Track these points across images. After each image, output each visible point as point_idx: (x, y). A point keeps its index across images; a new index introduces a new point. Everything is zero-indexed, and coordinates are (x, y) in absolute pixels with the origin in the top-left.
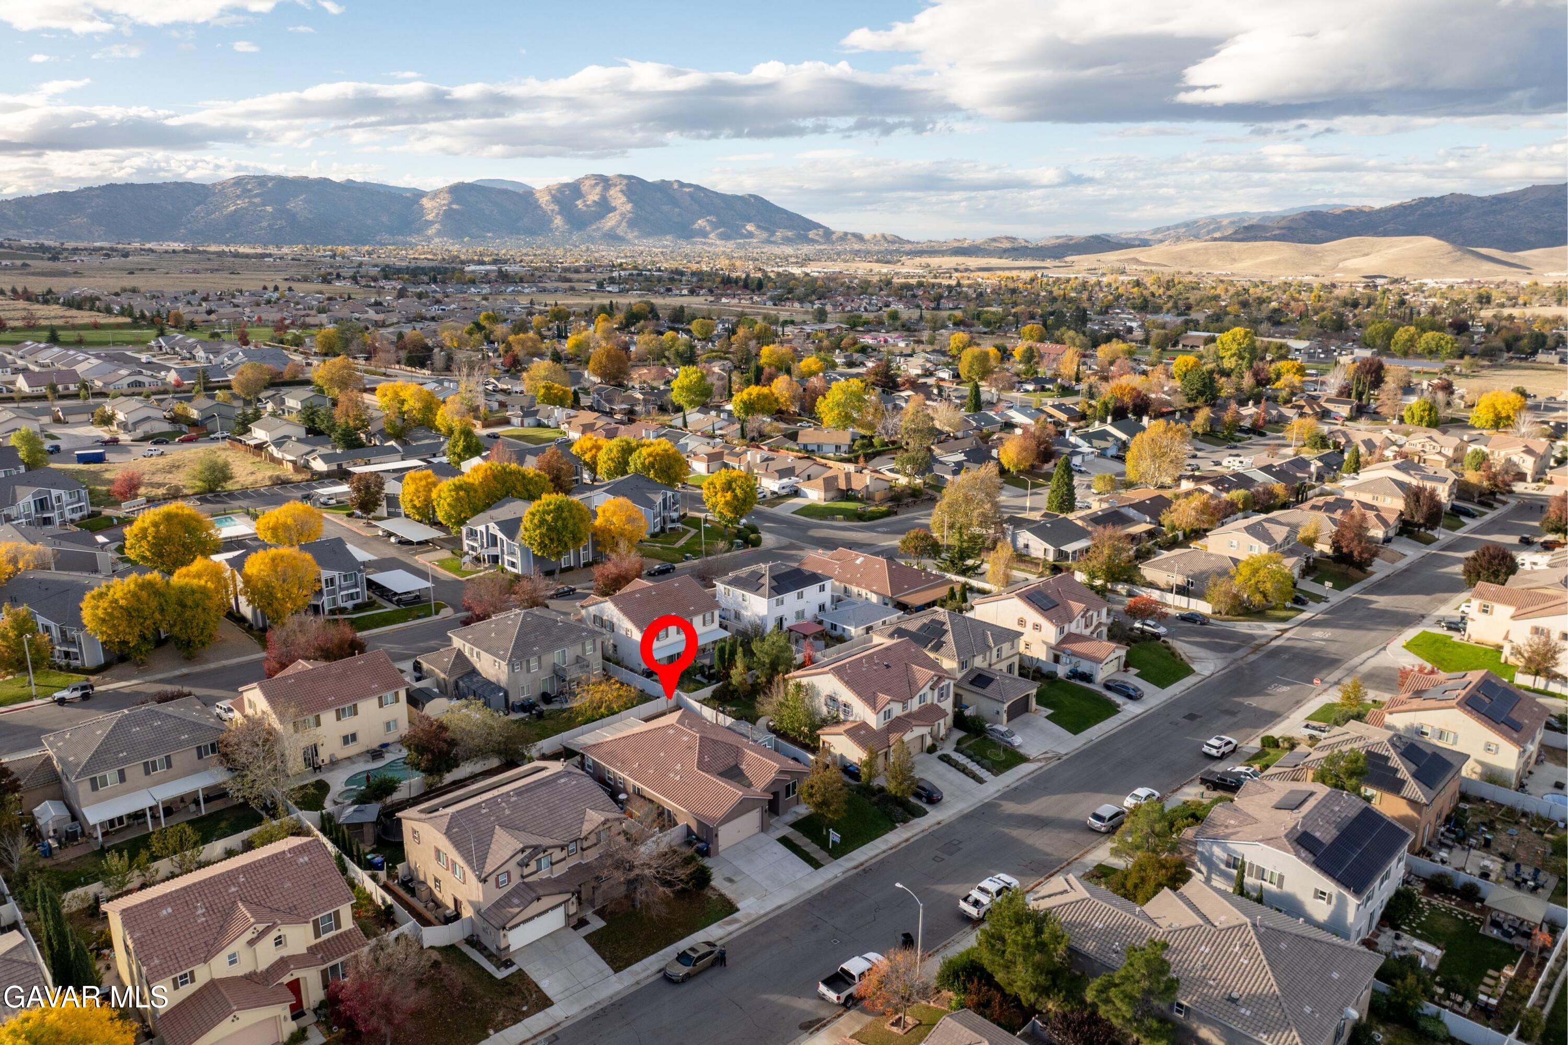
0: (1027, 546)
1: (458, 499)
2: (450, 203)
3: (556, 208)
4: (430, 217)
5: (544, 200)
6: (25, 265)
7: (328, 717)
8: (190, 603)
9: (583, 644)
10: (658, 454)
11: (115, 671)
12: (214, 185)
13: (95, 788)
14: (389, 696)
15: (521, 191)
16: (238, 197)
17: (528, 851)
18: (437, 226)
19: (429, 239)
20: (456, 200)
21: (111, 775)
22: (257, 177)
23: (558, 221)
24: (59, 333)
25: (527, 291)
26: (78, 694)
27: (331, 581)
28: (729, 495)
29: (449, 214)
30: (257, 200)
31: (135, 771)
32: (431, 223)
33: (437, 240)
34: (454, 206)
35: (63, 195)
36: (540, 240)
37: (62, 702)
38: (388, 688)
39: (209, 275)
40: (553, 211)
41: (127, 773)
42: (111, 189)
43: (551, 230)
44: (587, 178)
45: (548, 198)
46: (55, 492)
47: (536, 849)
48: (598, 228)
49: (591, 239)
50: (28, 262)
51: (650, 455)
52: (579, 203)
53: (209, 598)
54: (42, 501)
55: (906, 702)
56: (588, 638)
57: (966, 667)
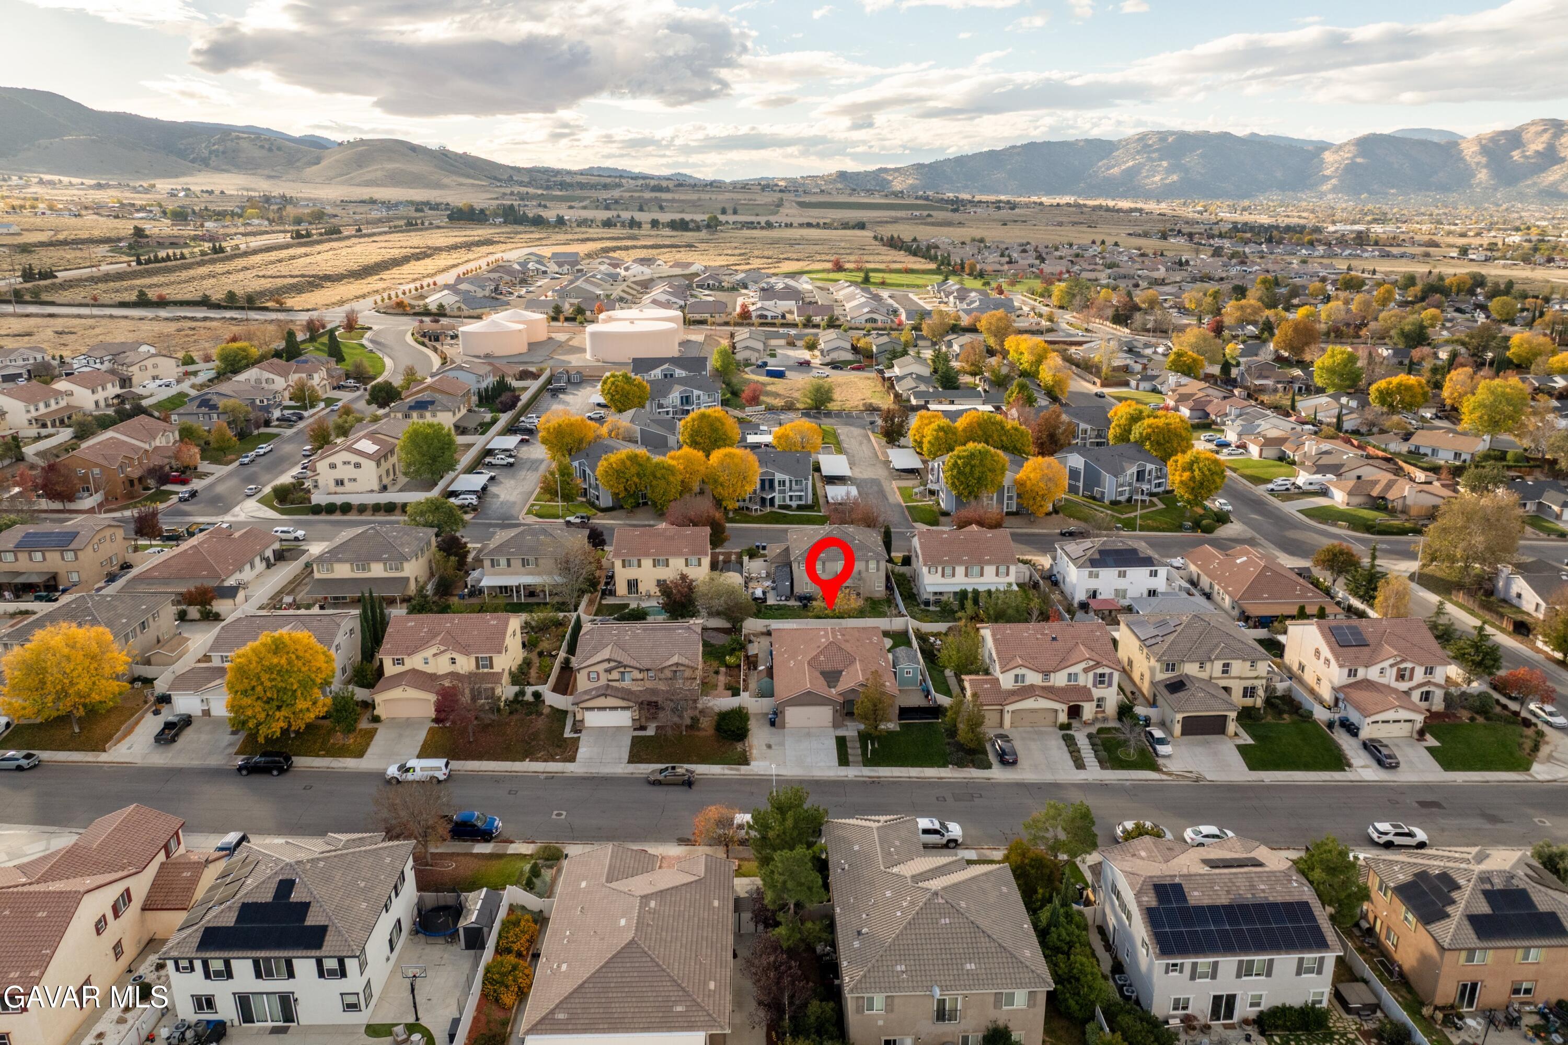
0: (1519, 596)
1: (937, 438)
2: (1355, 157)
3: (1484, 160)
4: (1328, 172)
5: (1470, 151)
6: (929, 216)
7: (647, 563)
8: (658, 475)
9: (867, 562)
10: (1157, 427)
11: (613, 513)
12: (1120, 141)
13: (493, 566)
14: (694, 560)
15: (1442, 140)
16: (1138, 152)
17: (613, 664)
18: (1334, 181)
19: (1322, 195)
20: (1362, 154)
21: (503, 562)
22: (1159, 133)
23: (1483, 175)
24: (871, 274)
25: (1366, 255)
26: (578, 520)
27: (782, 483)
28: (1186, 475)
29: (1351, 169)
30: (1155, 155)
31: (516, 563)
32: (1329, 178)
33: (1330, 196)
34: (1359, 160)
35: (991, 153)
36: (1453, 197)
37: (568, 523)
38: (694, 553)
39: (1070, 228)
40: (1478, 164)
41: (512, 562)
42: (1031, 147)
43: (1470, 186)
44: (1533, 123)
45: (1476, 148)
46: (696, 392)
47: (620, 664)
48: (1535, 184)
49: (1522, 197)
50: (931, 213)
51: (1150, 426)
52: (1516, 155)
53: (673, 474)
54: (687, 397)
55: (1046, 674)
56: (872, 558)
57: (1173, 670)
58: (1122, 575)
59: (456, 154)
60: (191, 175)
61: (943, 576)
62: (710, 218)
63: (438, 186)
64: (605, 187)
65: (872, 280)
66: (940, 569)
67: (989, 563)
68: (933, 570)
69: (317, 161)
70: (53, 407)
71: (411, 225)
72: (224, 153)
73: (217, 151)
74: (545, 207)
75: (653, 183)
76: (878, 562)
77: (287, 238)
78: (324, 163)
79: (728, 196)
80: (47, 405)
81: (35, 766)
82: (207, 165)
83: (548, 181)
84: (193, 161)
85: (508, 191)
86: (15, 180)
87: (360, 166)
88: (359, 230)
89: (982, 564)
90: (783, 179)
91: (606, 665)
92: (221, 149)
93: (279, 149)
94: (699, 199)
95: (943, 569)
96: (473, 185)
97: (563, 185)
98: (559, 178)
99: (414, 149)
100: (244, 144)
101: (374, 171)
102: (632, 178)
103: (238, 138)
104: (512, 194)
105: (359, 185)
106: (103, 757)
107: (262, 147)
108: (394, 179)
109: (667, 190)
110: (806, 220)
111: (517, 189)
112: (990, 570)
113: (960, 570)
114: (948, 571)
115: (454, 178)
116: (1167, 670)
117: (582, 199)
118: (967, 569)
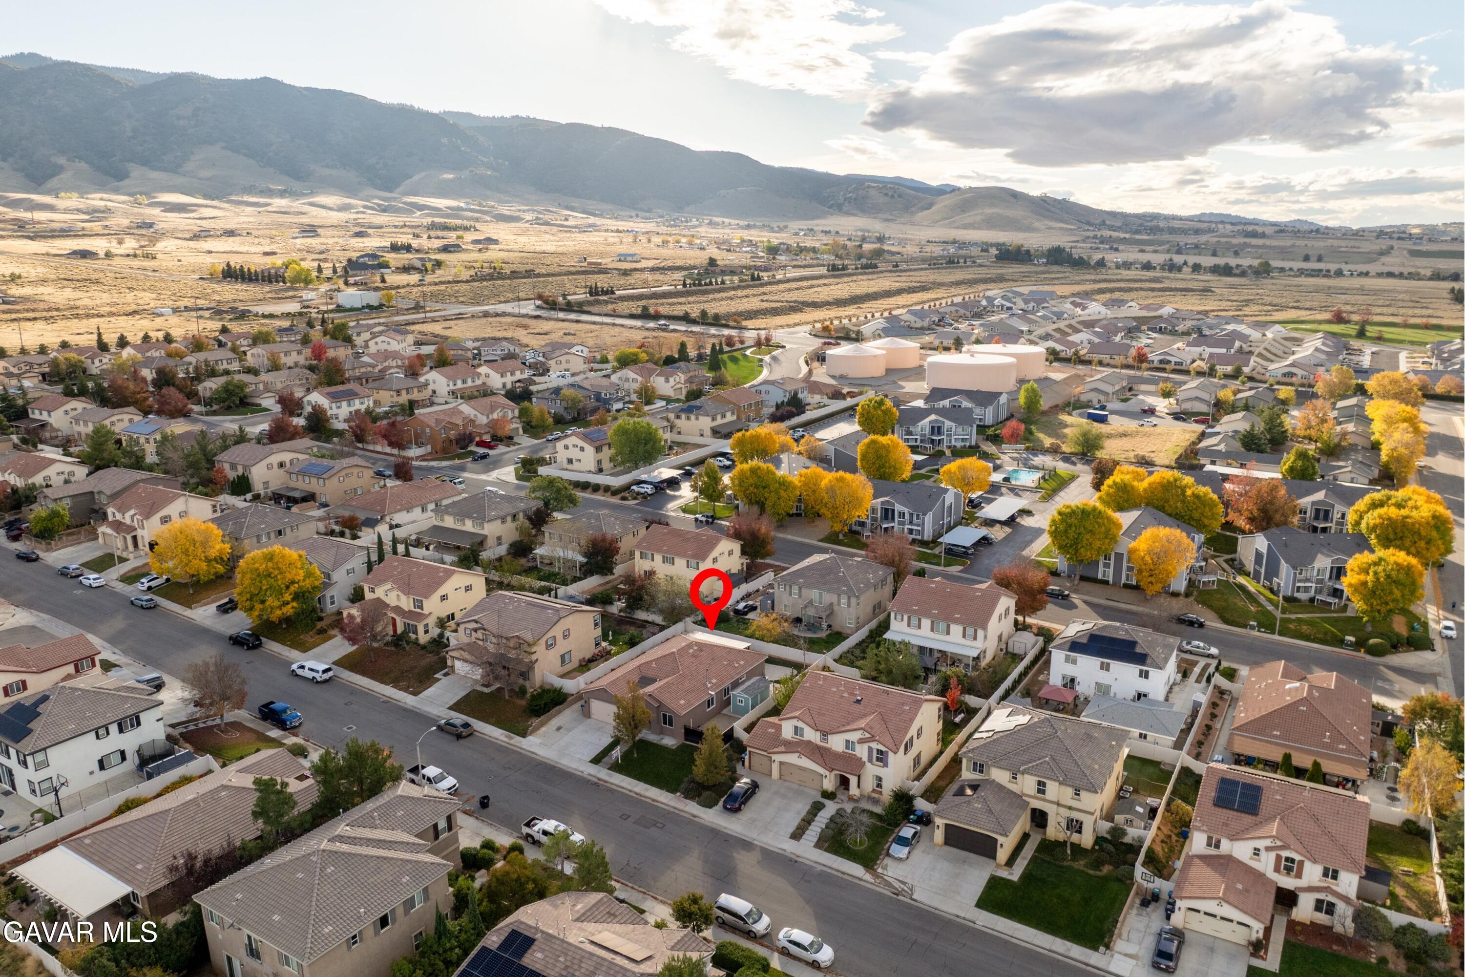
17: (478, 625)
46: (948, 424)
47: (482, 627)
54: (939, 428)
55: (825, 734)
56: (844, 592)
57: (981, 771)
58: (1105, 667)
59: (1055, 200)
60: (824, 218)
61: (909, 625)
62: (1261, 264)
63: (1029, 229)
64: (1197, 232)
65: (1368, 334)
66: (906, 617)
67: (957, 621)
68: (899, 617)
69: (929, 206)
70: (469, 383)
71: (953, 262)
72: (855, 199)
73: (850, 198)
74: (1117, 250)
75: (1250, 228)
76: (849, 598)
77: (823, 271)
78: (934, 208)
79: (1330, 242)
80: (464, 382)
81: (150, 608)
82: (840, 210)
83: (1141, 225)
84: (830, 207)
85: (1091, 234)
86: (694, 222)
87: (963, 211)
88: (897, 266)
89: (949, 620)
90: (1419, 226)
91: (474, 625)
92: (854, 196)
93: (900, 196)
94: (1293, 246)
95: (909, 618)
96: (1061, 229)
97: (1154, 230)
98: (1155, 223)
99: (1015, 196)
100: (873, 192)
101: (975, 215)
102: (1232, 224)
103: (869, 187)
104: (1095, 237)
105: (958, 228)
106: (188, 613)
107: (886, 195)
108: (990, 223)
109: (1263, 235)
110: (1386, 269)
111: (1107, 233)
112: (956, 630)
113: (926, 623)
114: (914, 621)
115: (1046, 222)
116: (975, 770)
117: (1161, 243)
118: (932, 622)
